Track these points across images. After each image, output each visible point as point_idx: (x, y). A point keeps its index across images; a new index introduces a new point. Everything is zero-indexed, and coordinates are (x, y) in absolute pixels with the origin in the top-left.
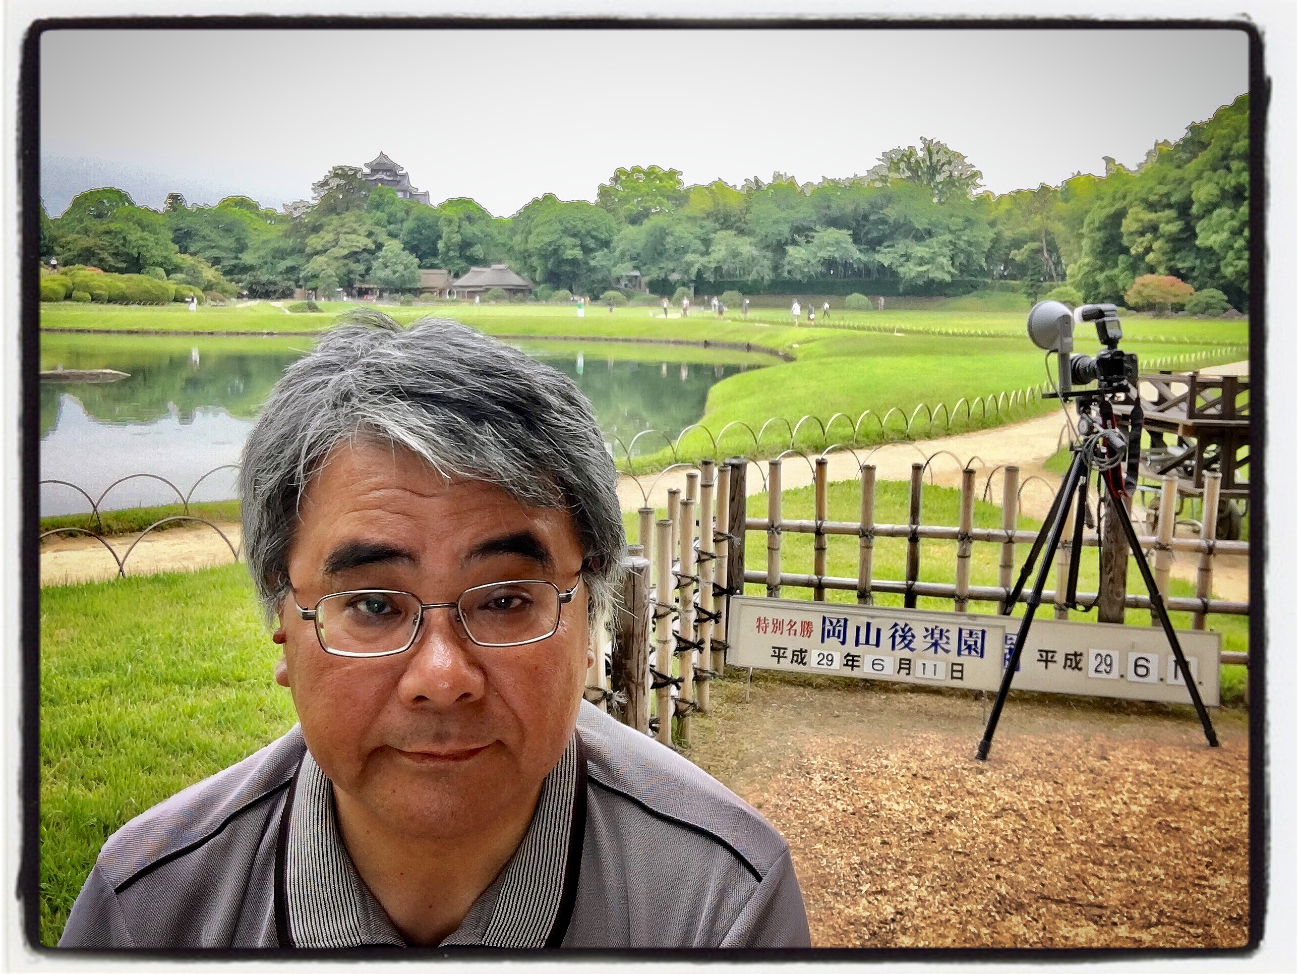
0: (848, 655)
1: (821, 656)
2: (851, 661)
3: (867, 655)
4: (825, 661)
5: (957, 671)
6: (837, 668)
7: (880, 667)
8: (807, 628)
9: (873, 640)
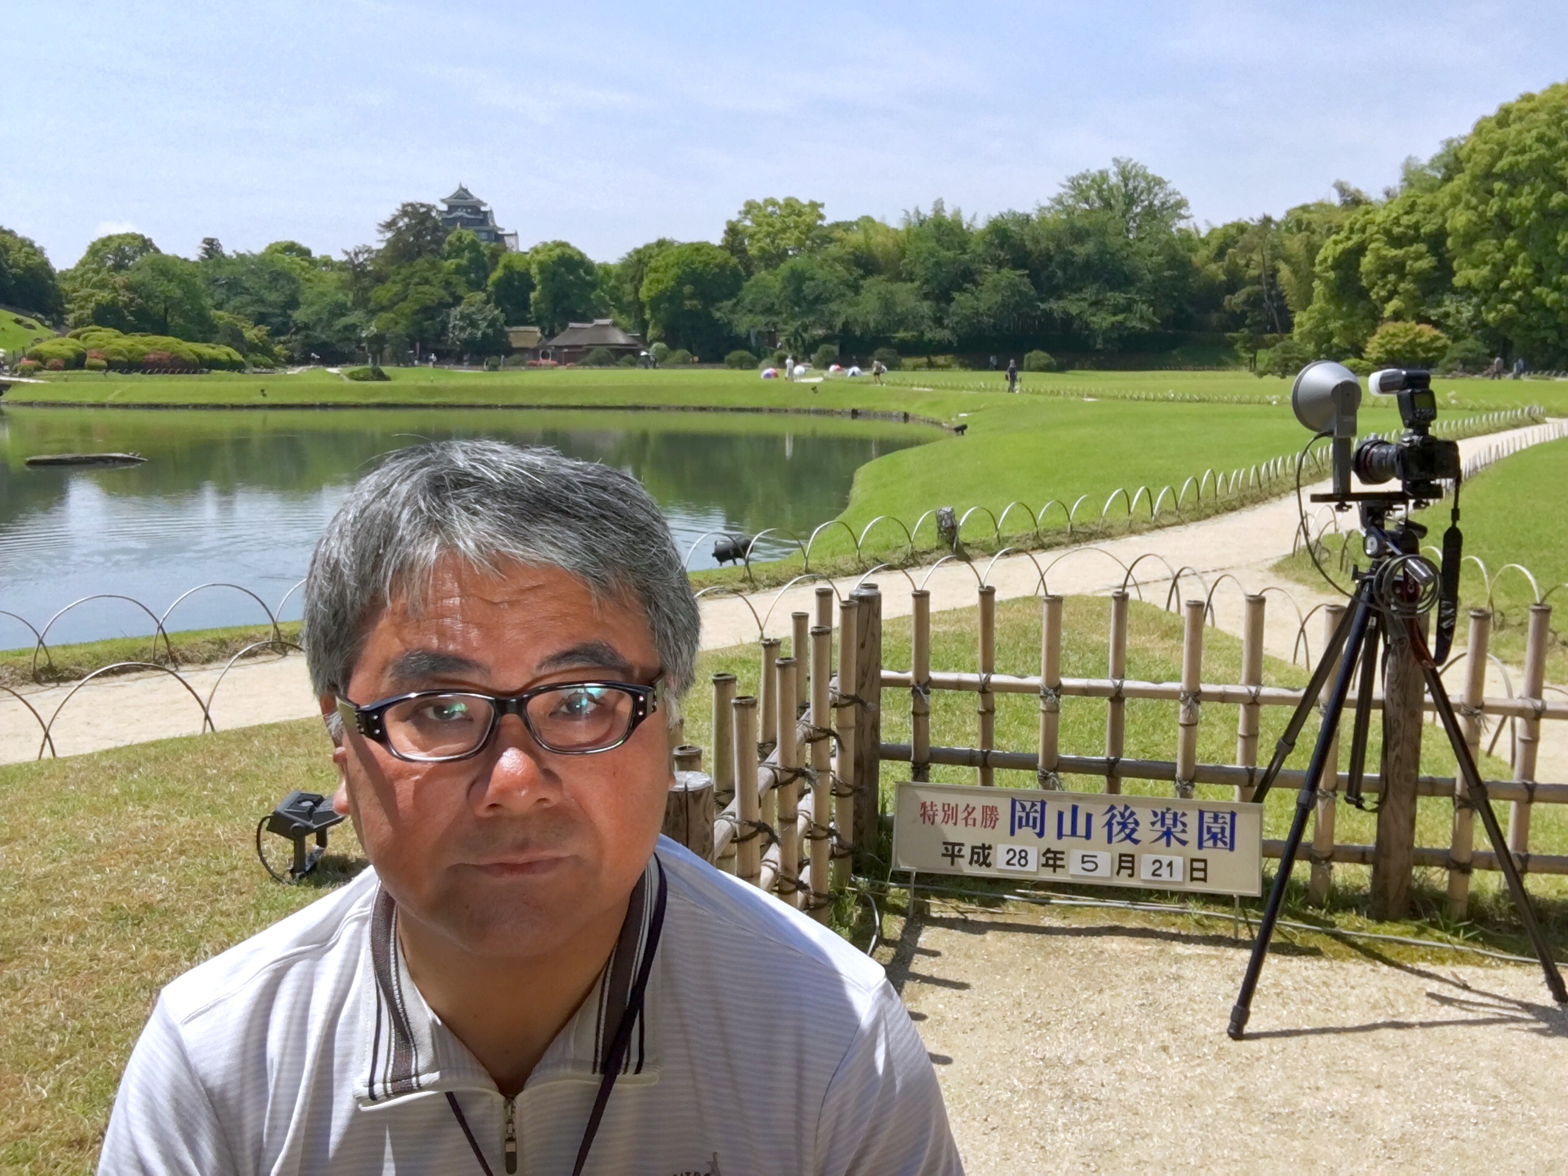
0: (1049, 851)
1: (1011, 854)
2: (1053, 859)
3: (1074, 852)
4: (1015, 861)
5: (1198, 869)
6: (1033, 868)
7: (1091, 866)
8: (990, 816)
9: (1081, 829)
